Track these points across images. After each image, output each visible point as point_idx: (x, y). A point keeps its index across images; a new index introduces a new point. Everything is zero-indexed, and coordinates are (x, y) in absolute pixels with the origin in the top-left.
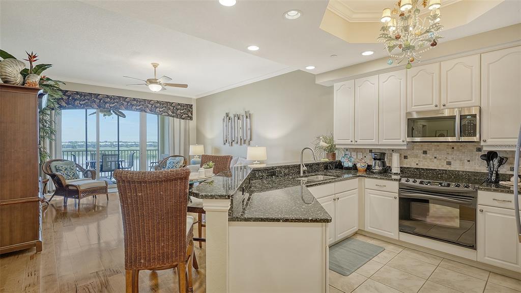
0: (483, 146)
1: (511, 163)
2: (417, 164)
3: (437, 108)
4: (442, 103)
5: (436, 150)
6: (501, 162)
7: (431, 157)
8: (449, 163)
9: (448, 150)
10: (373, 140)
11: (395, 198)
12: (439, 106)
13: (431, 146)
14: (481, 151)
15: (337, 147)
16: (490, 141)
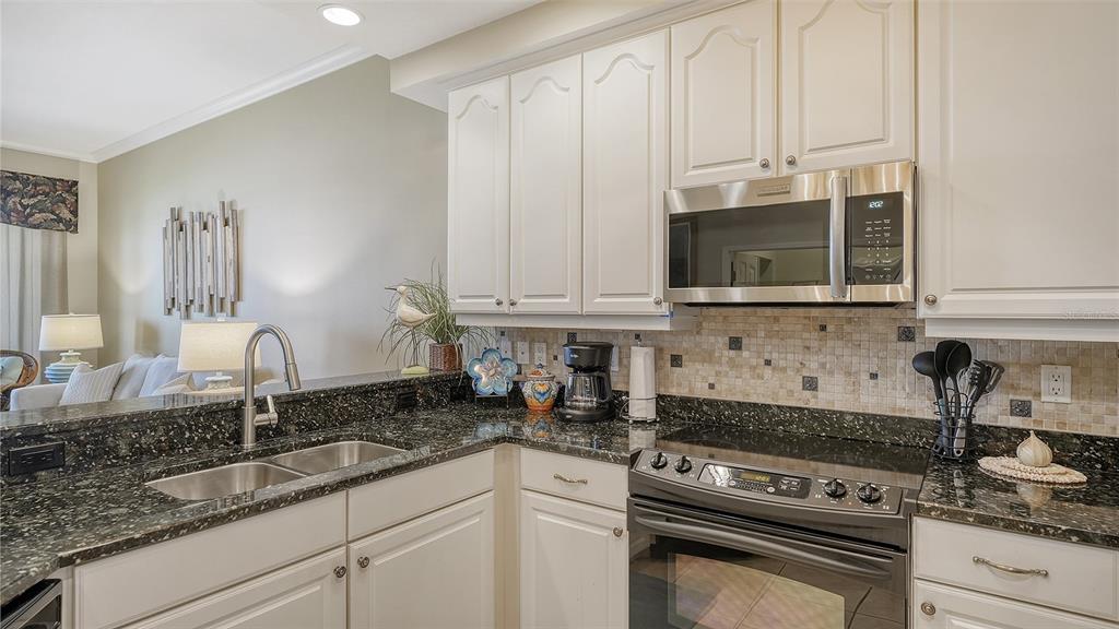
0: (923, 320)
1: (1012, 386)
2: (712, 386)
3: (769, 174)
4: (785, 156)
5: (769, 335)
6: (983, 383)
7: (754, 362)
8: (811, 384)
9: (806, 335)
10: (563, 296)
11: (618, 533)
12: (773, 164)
13: (753, 319)
14: (912, 339)
15: (459, 322)
16: (950, 304)
